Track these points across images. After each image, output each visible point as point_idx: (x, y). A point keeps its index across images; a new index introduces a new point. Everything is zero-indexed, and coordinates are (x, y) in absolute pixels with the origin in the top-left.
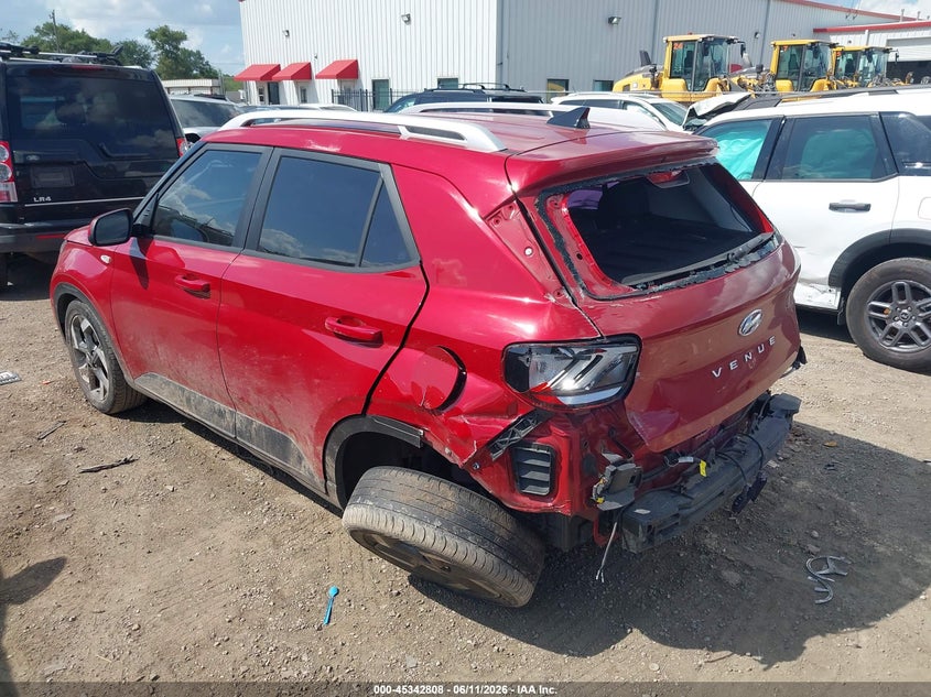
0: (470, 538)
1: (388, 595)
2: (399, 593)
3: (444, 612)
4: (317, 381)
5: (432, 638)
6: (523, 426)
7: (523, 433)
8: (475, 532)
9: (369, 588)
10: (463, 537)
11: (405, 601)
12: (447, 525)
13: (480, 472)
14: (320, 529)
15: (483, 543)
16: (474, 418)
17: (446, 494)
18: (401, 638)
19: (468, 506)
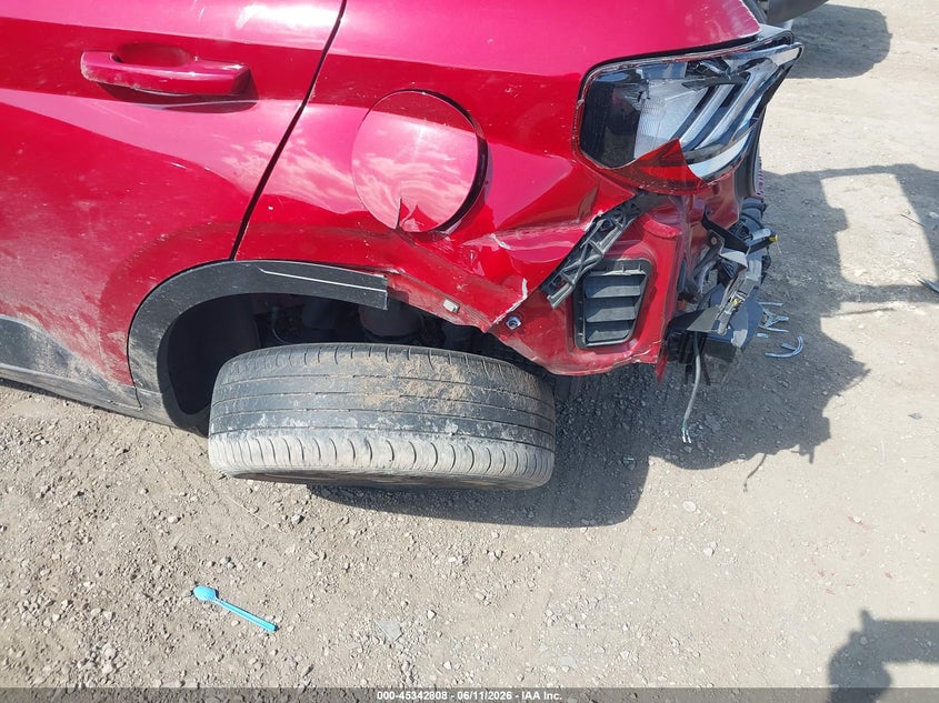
0: (503, 435)
1: (286, 527)
2: (302, 518)
3: (387, 524)
4: (85, 205)
5: (396, 574)
6: (602, 233)
7: (603, 247)
8: (507, 422)
9: (248, 525)
10: (494, 436)
11: (318, 528)
12: (466, 426)
13: (520, 331)
14: (104, 450)
15: (519, 435)
16: (517, 235)
17: (448, 374)
18: (348, 594)
19: (487, 383)
